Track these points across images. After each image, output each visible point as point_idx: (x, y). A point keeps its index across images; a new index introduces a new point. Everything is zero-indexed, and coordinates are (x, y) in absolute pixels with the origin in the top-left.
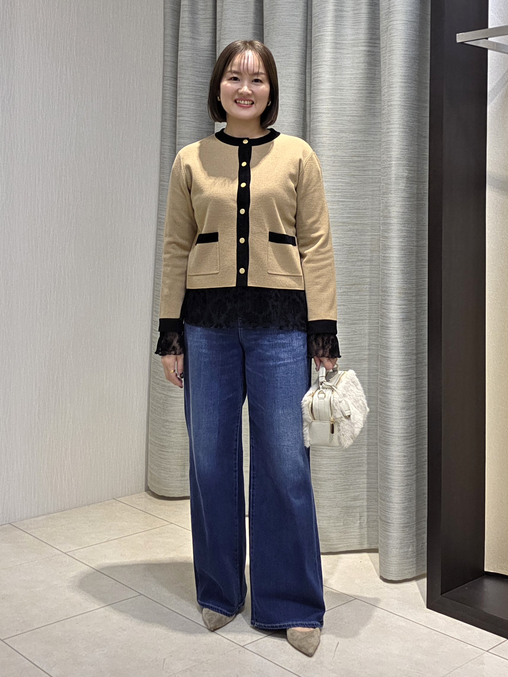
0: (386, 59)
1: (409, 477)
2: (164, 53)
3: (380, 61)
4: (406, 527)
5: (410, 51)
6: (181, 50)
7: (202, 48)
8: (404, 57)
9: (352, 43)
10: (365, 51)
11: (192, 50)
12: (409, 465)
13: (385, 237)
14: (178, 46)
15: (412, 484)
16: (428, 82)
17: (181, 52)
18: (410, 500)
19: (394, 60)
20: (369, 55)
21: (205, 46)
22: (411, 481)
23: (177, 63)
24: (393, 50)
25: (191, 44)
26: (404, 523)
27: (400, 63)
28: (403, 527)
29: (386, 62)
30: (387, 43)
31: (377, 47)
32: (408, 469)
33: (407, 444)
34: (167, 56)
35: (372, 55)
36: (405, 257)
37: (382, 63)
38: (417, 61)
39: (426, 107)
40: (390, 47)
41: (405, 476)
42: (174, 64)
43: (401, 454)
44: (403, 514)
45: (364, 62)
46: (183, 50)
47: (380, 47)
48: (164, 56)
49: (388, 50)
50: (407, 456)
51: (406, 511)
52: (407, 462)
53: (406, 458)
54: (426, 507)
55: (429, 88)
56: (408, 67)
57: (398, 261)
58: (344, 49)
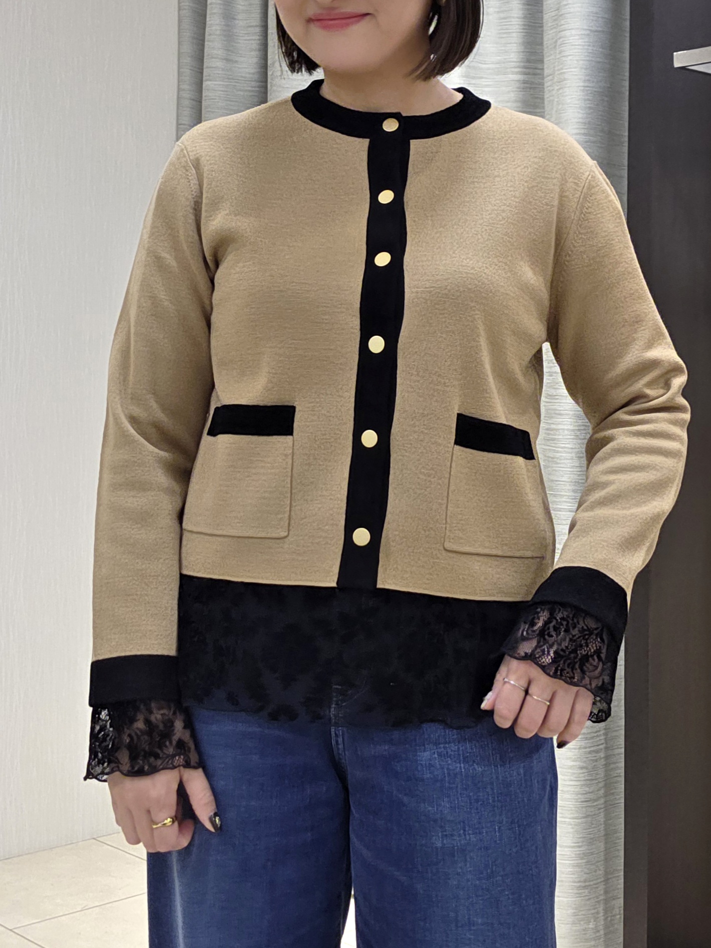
0: (553, 96)
1: (589, 804)
2: (179, 85)
3: (543, 99)
4: (585, 887)
5: (593, 82)
6: (207, 80)
7: (242, 77)
8: (583, 91)
9: (496, 68)
10: (518, 81)
11: (227, 80)
12: (588, 782)
13: (550, 395)
14: (202, 73)
15: (594, 815)
16: (627, 134)
17: (209, 83)
18: (591, 841)
19: (567, 96)
20: (527, 88)
21: (249, 73)
22: (592, 810)
23: (200, 102)
24: (565, 79)
25: (223, 70)
26: (580, 882)
27: (577, 102)
28: (579, 888)
29: (553, 100)
30: (554, 67)
31: (539, 74)
32: (587, 789)
33: (585, 748)
34: (184, 90)
35: (530, 88)
36: (584, 430)
37: (546, 102)
38: (606, 99)
39: (621, 177)
40: (561, 73)
41: (582, 802)
42: (194, 103)
43: (574, 763)
44: (578, 866)
45: (516, 101)
46: (210, 80)
47: (543, 75)
48: (179, 90)
49: (555, 80)
50: (586, 768)
51: (584, 861)
52: (587, 778)
53: (584, 771)
54: (622, 853)
55: (626, 144)
56: (590, 108)
57: (572, 437)
58: (482, 78)
